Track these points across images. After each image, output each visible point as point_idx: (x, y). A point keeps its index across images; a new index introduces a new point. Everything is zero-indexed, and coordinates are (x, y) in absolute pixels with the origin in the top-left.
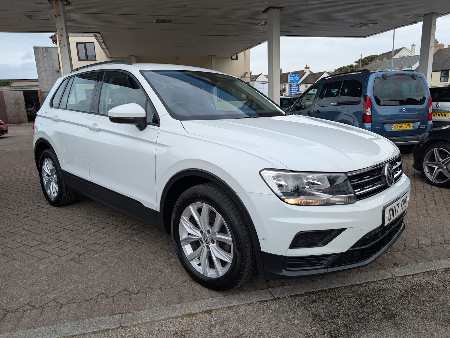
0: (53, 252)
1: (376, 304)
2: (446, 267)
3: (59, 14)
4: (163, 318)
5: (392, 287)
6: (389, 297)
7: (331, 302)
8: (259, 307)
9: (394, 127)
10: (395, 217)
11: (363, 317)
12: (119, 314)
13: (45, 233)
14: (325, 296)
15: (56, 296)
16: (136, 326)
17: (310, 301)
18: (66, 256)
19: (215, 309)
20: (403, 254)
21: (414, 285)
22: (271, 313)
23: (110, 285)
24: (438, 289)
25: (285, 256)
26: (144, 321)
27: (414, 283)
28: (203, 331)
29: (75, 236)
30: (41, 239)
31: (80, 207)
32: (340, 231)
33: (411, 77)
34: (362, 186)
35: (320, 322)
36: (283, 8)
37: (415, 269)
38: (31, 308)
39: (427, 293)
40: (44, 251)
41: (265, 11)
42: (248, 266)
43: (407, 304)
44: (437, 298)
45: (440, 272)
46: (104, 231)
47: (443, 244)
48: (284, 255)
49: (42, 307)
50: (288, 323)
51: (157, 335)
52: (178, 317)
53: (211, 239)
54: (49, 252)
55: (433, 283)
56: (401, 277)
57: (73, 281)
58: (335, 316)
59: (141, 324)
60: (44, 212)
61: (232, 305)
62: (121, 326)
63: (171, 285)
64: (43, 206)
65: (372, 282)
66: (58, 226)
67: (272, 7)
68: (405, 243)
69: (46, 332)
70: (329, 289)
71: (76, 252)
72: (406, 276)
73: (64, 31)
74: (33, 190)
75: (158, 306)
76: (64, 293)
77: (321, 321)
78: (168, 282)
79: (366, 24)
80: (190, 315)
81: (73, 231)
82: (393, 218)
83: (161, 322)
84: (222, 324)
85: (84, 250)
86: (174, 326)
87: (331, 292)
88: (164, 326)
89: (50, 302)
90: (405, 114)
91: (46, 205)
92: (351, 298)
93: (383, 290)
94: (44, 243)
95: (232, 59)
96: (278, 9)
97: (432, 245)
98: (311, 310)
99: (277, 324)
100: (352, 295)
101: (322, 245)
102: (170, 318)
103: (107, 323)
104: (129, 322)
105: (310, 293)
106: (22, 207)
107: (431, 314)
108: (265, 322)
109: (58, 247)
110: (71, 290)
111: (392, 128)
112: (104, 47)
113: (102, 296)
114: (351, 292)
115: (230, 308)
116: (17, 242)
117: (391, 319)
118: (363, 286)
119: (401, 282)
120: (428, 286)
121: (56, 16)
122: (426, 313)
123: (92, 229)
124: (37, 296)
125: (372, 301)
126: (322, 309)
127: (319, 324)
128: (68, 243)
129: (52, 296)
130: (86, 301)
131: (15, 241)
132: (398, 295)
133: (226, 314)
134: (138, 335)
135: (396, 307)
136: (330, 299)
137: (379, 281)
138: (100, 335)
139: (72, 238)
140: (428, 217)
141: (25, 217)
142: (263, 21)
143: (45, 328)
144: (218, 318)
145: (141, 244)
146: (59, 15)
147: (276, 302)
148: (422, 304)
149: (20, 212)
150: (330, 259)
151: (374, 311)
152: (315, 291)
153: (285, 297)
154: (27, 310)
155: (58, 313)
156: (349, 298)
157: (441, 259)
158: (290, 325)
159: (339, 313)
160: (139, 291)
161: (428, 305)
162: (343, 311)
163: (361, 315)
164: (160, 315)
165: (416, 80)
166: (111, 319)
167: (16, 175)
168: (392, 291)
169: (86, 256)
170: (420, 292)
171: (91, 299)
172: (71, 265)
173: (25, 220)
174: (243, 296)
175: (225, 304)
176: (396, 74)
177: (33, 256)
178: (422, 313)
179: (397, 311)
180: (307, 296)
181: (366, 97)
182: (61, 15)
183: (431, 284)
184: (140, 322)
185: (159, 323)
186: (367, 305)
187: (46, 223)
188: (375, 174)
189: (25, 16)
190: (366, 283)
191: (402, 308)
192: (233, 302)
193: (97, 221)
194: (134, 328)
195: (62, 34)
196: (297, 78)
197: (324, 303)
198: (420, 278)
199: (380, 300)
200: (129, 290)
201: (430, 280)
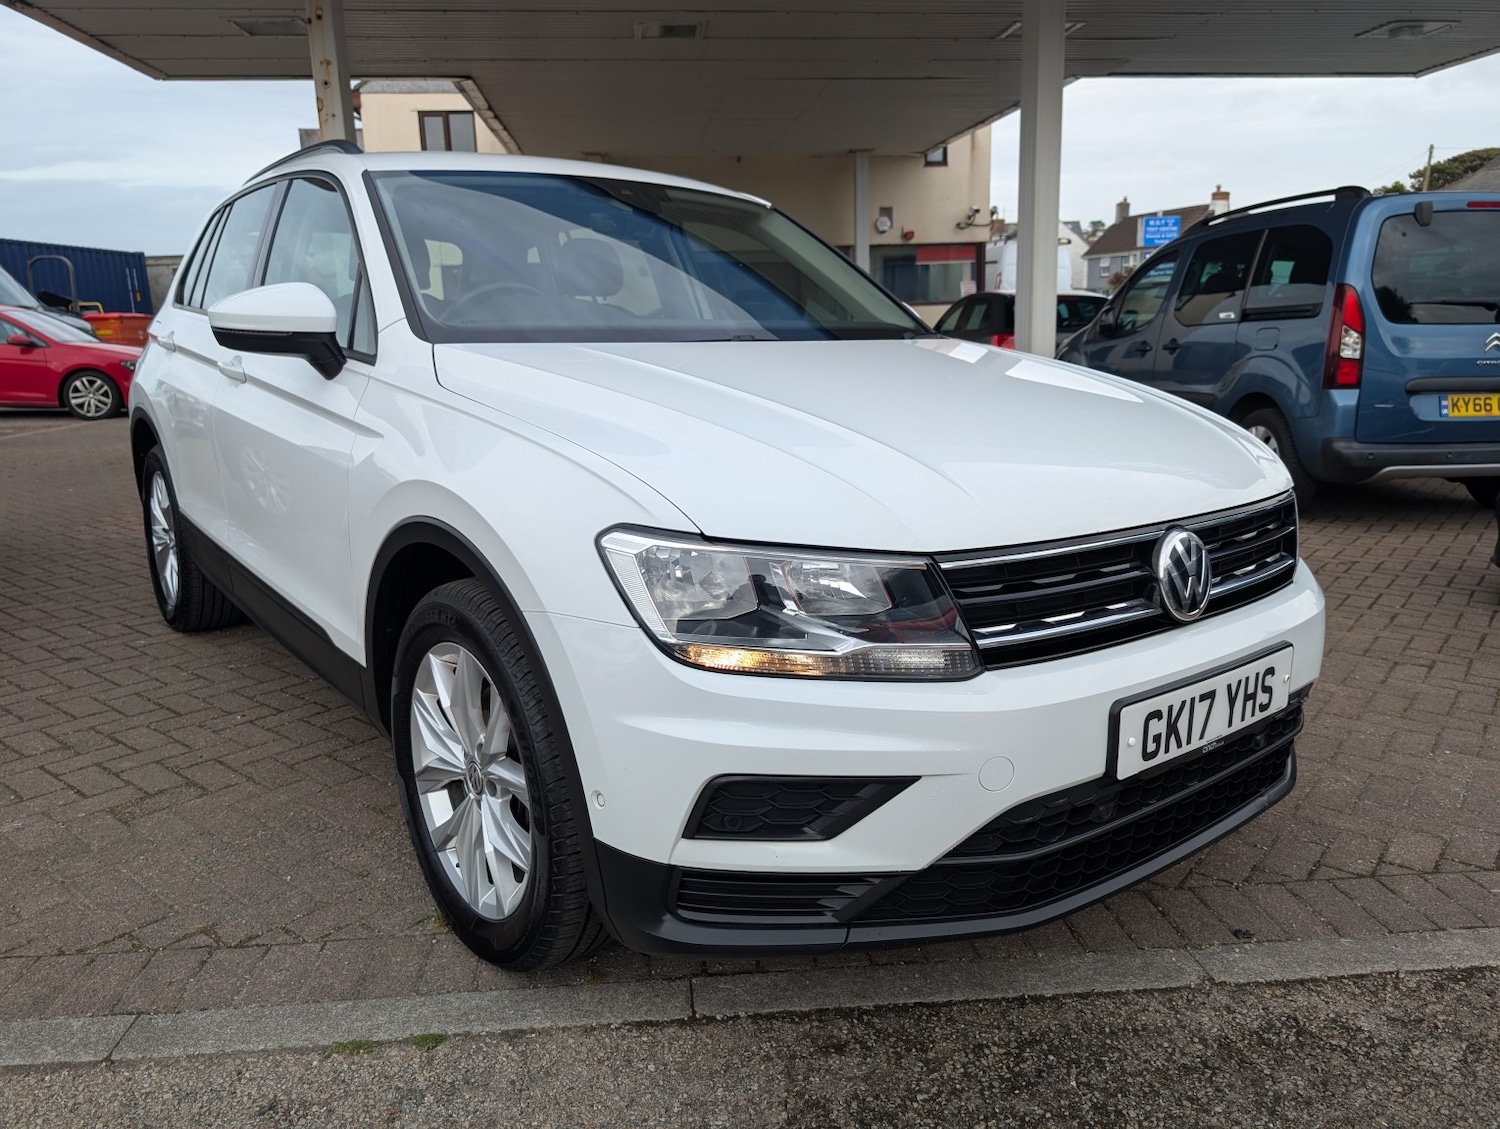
0: (72, 780)
1: (1074, 1083)
2: (1447, 966)
3: (319, 12)
4: (261, 1047)
5: (1179, 1021)
6: (1146, 1061)
7: (900, 1057)
9: (1455, 405)
10: (1186, 749)
12: (131, 1014)
13: (94, 714)
14: (891, 1031)
16: (156, 1064)
17: (820, 1042)
18: (104, 797)
19: (455, 1035)
20: (1295, 895)
21: (1271, 1026)
22: (649, 1075)
23: (171, 907)
24: (1367, 1054)
25: (671, 868)
26: (191, 1051)
28: (368, 1112)
29: (173, 733)
30: (67, 734)
34: (1030, 615)
37: (1313, 959)
39: (1312, 1066)
40: (51, 774)
42: (574, 889)
43: (1205, 1100)
44: (1347, 1091)
45: (1412, 985)
46: (273, 722)
47: (1485, 870)
48: (666, 862)
50: (691, 1119)
51: (202, 1107)
52: (312, 1050)
53: (486, 780)
54: (62, 777)
55: (1359, 1024)
56: (1236, 985)
57: (68, 881)
58: (886, 1113)
59: (177, 1061)
60: (136, 646)
61: (524, 1025)
62: (107, 1059)
63: (367, 928)
64: (145, 629)
65: (1107, 995)
66: (146, 694)
68: (1323, 854)
70: (920, 1004)
71: (141, 785)
72: (1257, 984)
73: (334, 69)
75: (274, 999)
76: (13, 919)
78: (363, 918)
79: (1413, 25)
80: (357, 1047)
81: (179, 714)
82: (1175, 752)
83: (249, 1060)
84: (448, 1095)
85: (168, 781)
86: (280, 1079)
87: (920, 1017)
88: (247, 1075)
91: (157, 625)
92: (987, 1051)
93: (1135, 1031)
95: (929, 164)
97: (1436, 870)
98: (805, 1079)
100: (996, 1039)
101: (820, 838)
102: (283, 1050)
103: (74, 1041)
104: (145, 1046)
105: (838, 1011)
106: (85, 627)
108: (607, 1107)
109: (98, 765)
110: (42, 913)
111: (1445, 411)
112: (496, 125)
113: (124, 941)
114: (999, 1028)
115: (513, 1037)
118: (1059, 1008)
119: (1228, 1008)
121: (310, 21)
123: (243, 711)
125: (1065, 1071)
126: (849, 1079)
128: (137, 752)
130: (61, 953)
132: (1186, 1061)
136: (901, 1044)
137: (1137, 992)
138: (27, 1079)
139: (161, 736)
140: (1478, 755)
141: (69, 660)
142: (1015, 22)
144: (447, 1068)
145: (360, 777)
146: (319, 17)
148: (1268, 1109)
149: (67, 644)
152: (859, 1008)
153: (738, 1017)
156: (980, 1047)
157: (1444, 930)
159: (908, 1103)
160: (250, 939)
162: (925, 1100)
163: (990, 1124)
164: (255, 1036)
166: (96, 1027)
168: (1170, 1041)
169: (164, 800)
170: (1285, 1057)
171: (80, 951)
172: (98, 826)
173: (65, 668)
174: (584, 995)
176: (1471, 205)
177: (7, 787)
180: (820, 1021)
181: (1341, 288)
182: (324, 17)
183: (1348, 1029)
184: (176, 1052)
185: (238, 1062)
187: (116, 684)
188: (1104, 570)
189: (232, 23)
190: (1081, 996)
191: (1171, 1117)
192: (538, 1014)
193: (274, 688)
194: (147, 1069)
195: (327, 79)
196: (1171, 231)
197: (869, 1060)
198: (1315, 999)
199: (1102, 1069)
200: (220, 933)
201: (1351, 1012)
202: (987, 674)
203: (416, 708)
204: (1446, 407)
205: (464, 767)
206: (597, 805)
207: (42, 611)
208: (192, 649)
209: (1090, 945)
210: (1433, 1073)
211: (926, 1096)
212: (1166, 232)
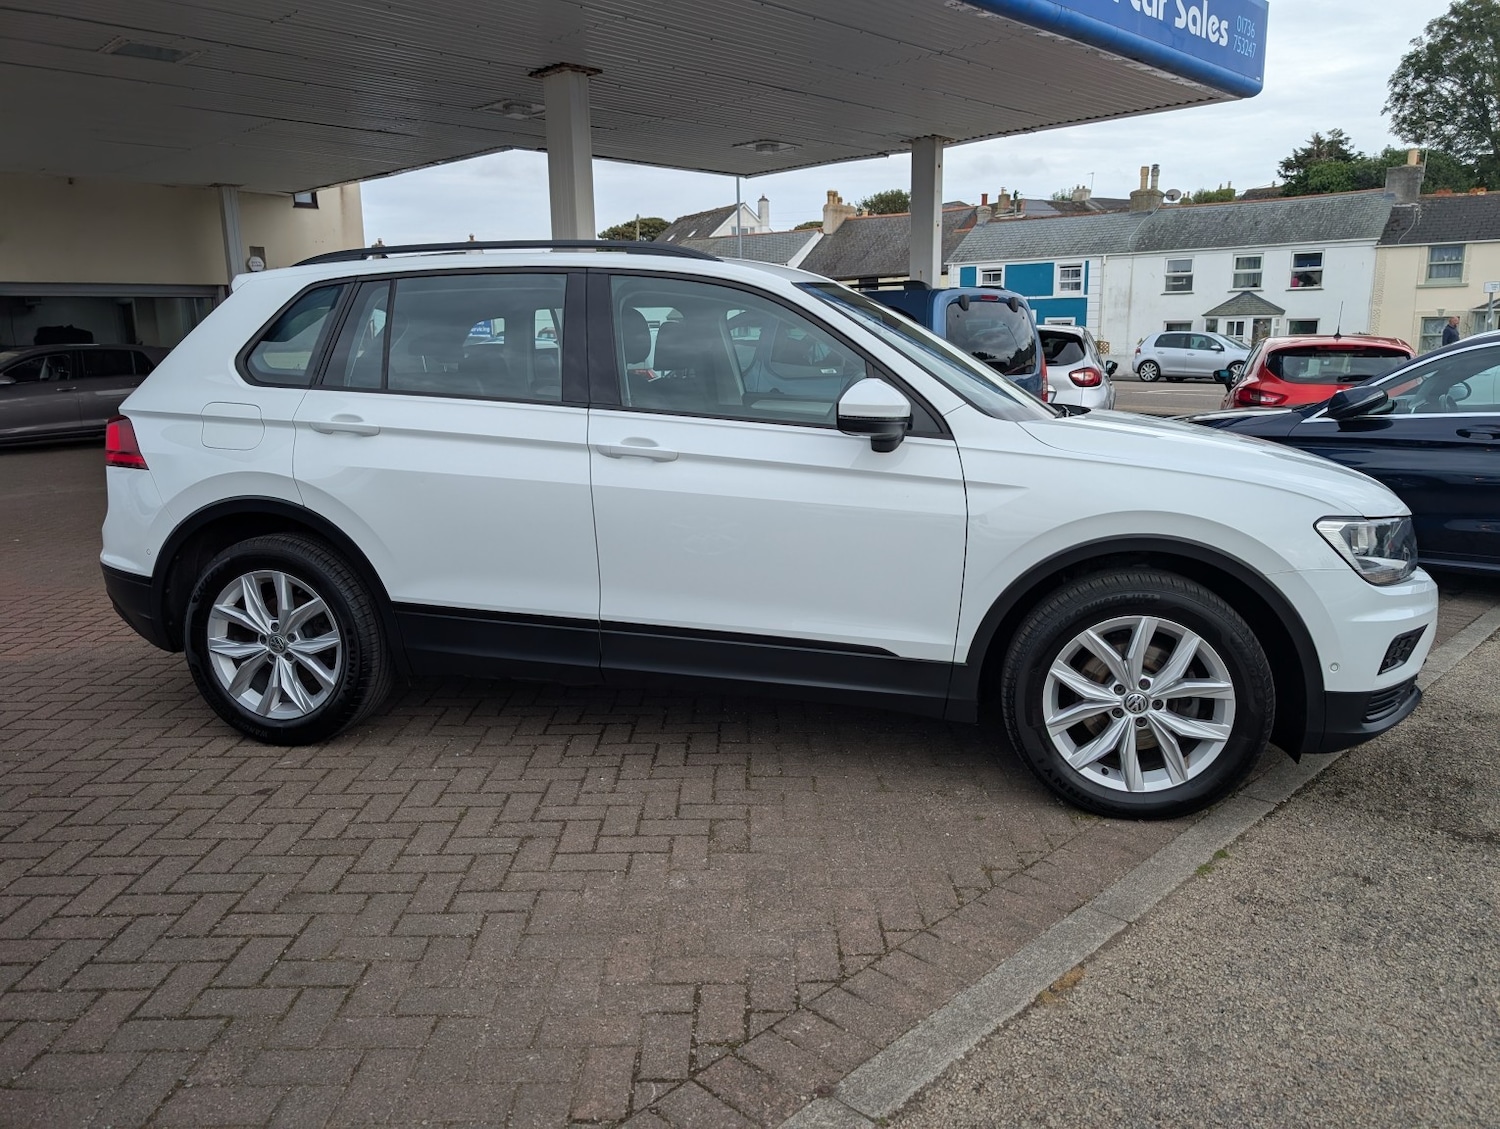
8: (1280, 825)
11: (1436, 796)
12: (1078, 907)
17: (1331, 794)
19: (1224, 848)
25: (1371, 693)
33: (1006, 304)
36: (600, 71)
41: (540, 72)
48: (1370, 690)
52: (1193, 878)
61: (1237, 833)
62: (1129, 923)
67: (567, 65)
77: (1398, 818)
79: (772, 144)
80: (1205, 869)
89: (887, 935)
95: (298, 205)
96: (585, 75)
103: (1093, 927)
115: (1243, 839)
117: (1471, 788)
126: (1367, 800)
127: (1403, 821)
133: (1255, 850)
143: (996, 975)
147: (1288, 811)
151: (1434, 784)
152: (1313, 779)
164: (1157, 886)
165: (1016, 312)
171: (962, 904)
176: (982, 297)
185: (1180, 896)
186: (1410, 778)
192: (1230, 828)
194: (1155, 917)
203: (1058, 673)
205: (1121, 700)
206: (1331, 671)
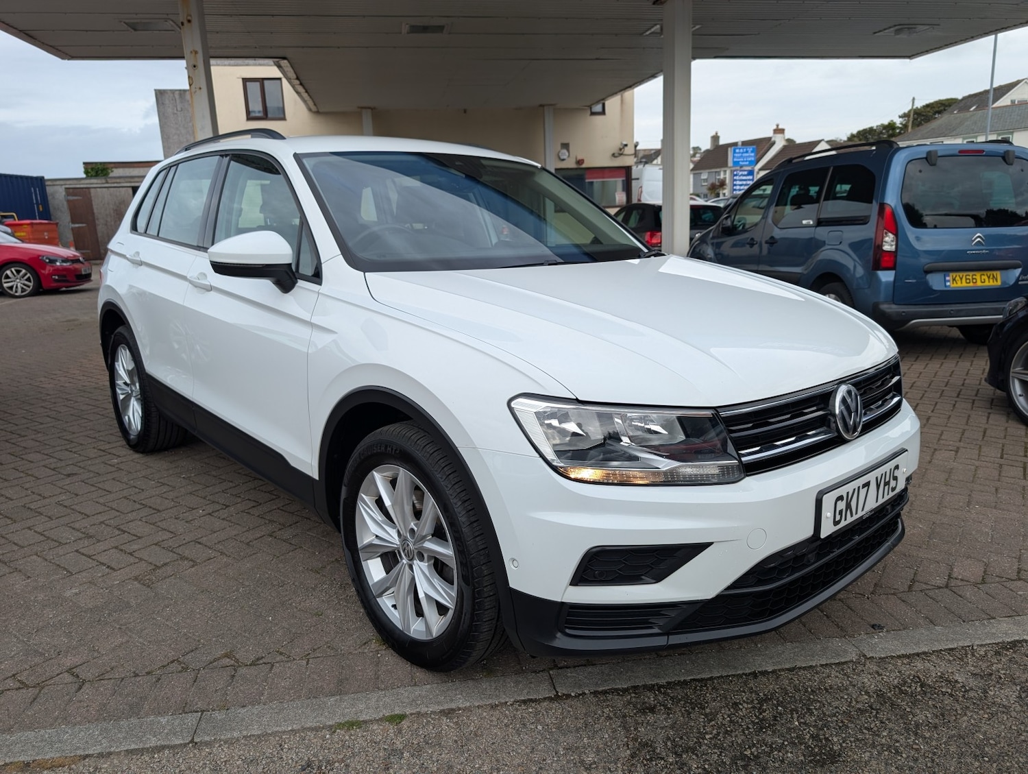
0: (103, 559)
1: (797, 723)
2: (1000, 640)
3: (189, 18)
4: (290, 728)
5: (851, 682)
6: (836, 708)
7: (689, 713)
8: (515, 715)
9: (954, 280)
10: (855, 517)
11: (755, 756)
12: (197, 712)
13: (100, 513)
14: (680, 697)
15: (77, 660)
16: (225, 743)
17: (639, 706)
18: (127, 570)
19: (411, 714)
20: (904, 601)
21: (905, 682)
22: (539, 732)
23: (199, 641)
24: (964, 696)
25: (562, 604)
26: (245, 733)
27: (909, 678)
28: (370, 765)
29: (159, 524)
30: (86, 527)
31: (189, 457)
32: (695, 549)
33: (1000, 158)
34: (766, 441)
35: (647, 760)
37: (922, 640)
38: (18, 685)
39: (933, 705)
40: (85, 555)
42: (487, 619)
43: (875, 729)
44: (956, 718)
45: (982, 653)
46: (224, 513)
47: (1012, 580)
48: (559, 600)
49: (40, 686)
50: (572, 758)
51: (264, 769)
52: (323, 728)
53: (416, 551)
54: (93, 557)
55: (956, 678)
56: (880, 658)
57: (124, 627)
58: (689, 748)
59: (238, 740)
60: (112, 464)
61: (453, 706)
62: (192, 741)
63: (333, 649)
64: (113, 451)
65: (804, 668)
66: (131, 497)
68: (915, 574)
69: (31, 743)
70: (694, 680)
71: (150, 561)
72: (892, 657)
73: (200, 56)
74: (104, 412)
75: (287, 697)
76: (96, 654)
77: (651, 760)
78: (327, 643)
79: (910, 27)
80: (351, 725)
81: (159, 511)
82: (850, 520)
83: (284, 737)
84: (417, 751)
85: (168, 557)
86: (308, 747)
87: (696, 688)
88: (286, 746)
89: (61, 675)
90: (982, 250)
91: (120, 448)
92: (741, 707)
93: (826, 689)
94: (91, 537)
95: (593, 114)
97: (983, 582)
98: (636, 729)
99: (544, 760)
100: (744, 699)
102: (304, 729)
103: (165, 731)
104: (213, 731)
105: (645, 687)
106: (71, 451)
107: (927, 760)
108: (518, 753)
109: (116, 548)
110: (114, 649)
111: (948, 284)
112: (301, 89)
113: (175, 667)
114: (744, 692)
115: (448, 713)
116: (35, 531)
117: (822, 766)
118: (778, 678)
119: (877, 673)
120: (942, 687)
121: (182, 24)
122: (916, 755)
123: (202, 507)
124: (37, 660)
125: (790, 716)
126: (662, 728)
127: (645, 765)
128: (140, 538)
129: (69, 661)
130: (136, 675)
131: (31, 530)
132: (859, 706)
133: (434, 728)
134: (224, 764)
135: (844, 735)
136: (688, 705)
137: (822, 665)
138: (142, 757)
139: (152, 526)
140: (995, 507)
141: (69, 475)
142: (656, 25)
143: (31, 734)
144: (412, 735)
145: (296, 549)
146: (189, 21)
147: (557, 705)
148: (913, 732)
149: (63, 464)
150: (673, 613)
151: (786, 743)
152: (657, 684)
153: (584, 694)
154: (9, 690)
155: (70, 700)
156: (736, 704)
157: (994, 618)
158: (575, 764)
159: (701, 740)
160: (258, 659)
161: (928, 735)
162: (710, 738)
163: (752, 750)
164: (284, 721)
165: (1012, 164)
166: (177, 722)
167: (81, 378)
168: (848, 694)
169: (169, 570)
170: (917, 700)
171: (148, 673)
172: (130, 589)
173: (68, 481)
174: (485, 685)
175: (439, 703)
176: (960, 152)
177: (58, 565)
178: (904, 755)
179: (844, 745)
180: (635, 693)
181: (882, 206)
182: (193, 21)
183: (950, 681)
184: (236, 734)
185: (277, 738)
186: (774, 725)
187: (107, 491)
188: (806, 411)
189: (122, 23)
190: (789, 670)
191: (858, 739)
192: (460, 698)
193: (217, 490)
194: (219, 746)
195: (196, 64)
196: (750, 156)
197: (671, 715)
198: (927, 664)
199: (812, 714)
200: (237, 657)
201: (950, 671)
202: (747, 478)
203: (360, 505)
204: (949, 281)
205: (399, 543)
206: (512, 566)
207: (37, 441)
208: (152, 465)
209: (788, 638)
210: (1003, 705)
211: (711, 736)
212: (747, 157)
